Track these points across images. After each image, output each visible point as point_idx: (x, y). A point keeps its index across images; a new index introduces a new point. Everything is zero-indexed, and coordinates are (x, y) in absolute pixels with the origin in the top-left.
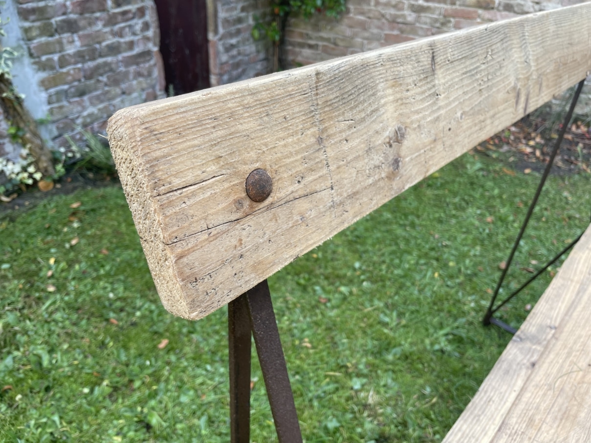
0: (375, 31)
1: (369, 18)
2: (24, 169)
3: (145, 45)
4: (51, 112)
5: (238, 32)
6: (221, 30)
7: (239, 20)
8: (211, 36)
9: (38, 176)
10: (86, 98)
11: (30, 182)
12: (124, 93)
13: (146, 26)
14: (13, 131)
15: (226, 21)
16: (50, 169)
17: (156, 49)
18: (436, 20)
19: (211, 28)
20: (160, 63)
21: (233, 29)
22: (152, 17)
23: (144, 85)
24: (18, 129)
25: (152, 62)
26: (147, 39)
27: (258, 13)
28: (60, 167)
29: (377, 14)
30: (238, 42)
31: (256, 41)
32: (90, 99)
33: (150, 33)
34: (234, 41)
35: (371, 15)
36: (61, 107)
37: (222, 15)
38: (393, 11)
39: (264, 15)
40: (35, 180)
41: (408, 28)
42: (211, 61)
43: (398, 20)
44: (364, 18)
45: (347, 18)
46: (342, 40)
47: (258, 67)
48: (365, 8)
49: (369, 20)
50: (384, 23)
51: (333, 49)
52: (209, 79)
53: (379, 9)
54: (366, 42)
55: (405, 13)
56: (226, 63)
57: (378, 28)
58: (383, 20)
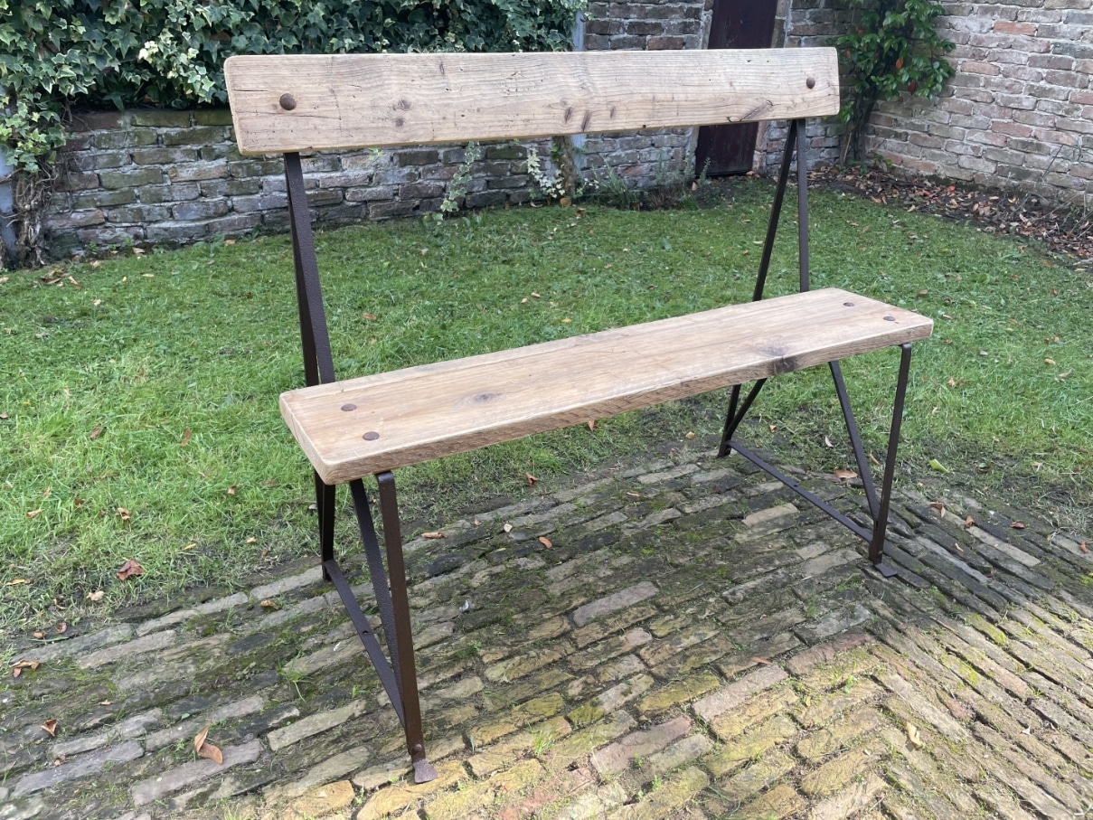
0: (981, 118)
1: (976, 101)
2: (554, 185)
4: (587, 145)
9: (562, 192)
10: (617, 140)
11: (555, 196)
12: (653, 145)
14: (555, 150)
16: (573, 189)
18: (1060, 107)
23: (675, 142)
24: (560, 149)
28: (580, 191)
29: (986, 96)
32: (622, 142)
35: (978, 99)
36: (596, 143)
38: (1006, 94)
40: (559, 194)
41: (1023, 115)
42: (758, 135)
43: (1012, 105)
44: (968, 101)
45: (949, 102)
46: (938, 128)
47: (822, 154)
48: (972, 89)
49: (975, 104)
50: (993, 108)
51: (925, 139)
52: (751, 154)
53: (989, 90)
54: (967, 131)
55: (1022, 95)
56: (777, 140)
57: (985, 114)
58: (993, 105)
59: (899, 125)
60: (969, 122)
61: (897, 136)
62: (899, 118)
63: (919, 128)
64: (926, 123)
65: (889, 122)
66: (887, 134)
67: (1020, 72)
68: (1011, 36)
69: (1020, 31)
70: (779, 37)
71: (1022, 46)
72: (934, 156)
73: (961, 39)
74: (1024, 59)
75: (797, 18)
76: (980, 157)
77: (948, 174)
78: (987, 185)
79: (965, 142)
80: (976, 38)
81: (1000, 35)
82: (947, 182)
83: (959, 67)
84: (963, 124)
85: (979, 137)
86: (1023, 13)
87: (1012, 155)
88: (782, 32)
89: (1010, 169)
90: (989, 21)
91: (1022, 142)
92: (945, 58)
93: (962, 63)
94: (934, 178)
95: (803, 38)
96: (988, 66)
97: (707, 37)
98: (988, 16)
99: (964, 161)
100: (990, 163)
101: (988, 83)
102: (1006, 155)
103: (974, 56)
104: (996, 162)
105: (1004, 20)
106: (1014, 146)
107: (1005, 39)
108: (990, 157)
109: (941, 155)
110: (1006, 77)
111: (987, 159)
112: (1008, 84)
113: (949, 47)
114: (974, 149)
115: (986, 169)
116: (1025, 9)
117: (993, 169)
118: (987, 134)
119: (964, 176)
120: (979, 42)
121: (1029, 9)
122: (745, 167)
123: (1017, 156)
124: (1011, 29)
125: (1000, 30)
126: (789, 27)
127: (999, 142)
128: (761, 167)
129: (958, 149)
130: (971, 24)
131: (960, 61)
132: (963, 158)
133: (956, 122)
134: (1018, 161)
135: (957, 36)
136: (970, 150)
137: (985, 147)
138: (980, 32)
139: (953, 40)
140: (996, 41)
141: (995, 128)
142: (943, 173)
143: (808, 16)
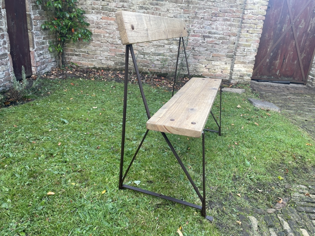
0: (105, 48)
1: (102, 42)
3: (5, 50)
5: (43, 48)
6: (36, 47)
7: (43, 43)
8: (31, 49)
13: (5, 43)
15: (37, 43)
17: (9, 53)
19: (31, 45)
20: (11, 59)
21: (41, 47)
22: (7, 39)
23: (5, 69)
25: (7, 59)
26: (6, 48)
27: (51, 40)
29: (105, 40)
30: (43, 53)
31: (50, 52)
33: (6, 46)
34: (41, 52)
37: (36, 40)
38: (111, 40)
39: (53, 42)
41: (119, 46)
42: (32, 60)
43: (114, 43)
44: (99, 43)
45: (92, 43)
46: (91, 52)
47: (52, 64)
48: (100, 39)
49: (102, 43)
50: (108, 44)
51: (88, 56)
52: (31, 68)
53: (105, 38)
54: (102, 52)
55: (116, 40)
56: (38, 61)
57: (106, 46)
58: (108, 43)
59: (76, 52)
60: (102, 49)
61: (76, 55)
62: (75, 49)
63: (85, 52)
64: (86, 50)
65: (71, 50)
66: (73, 55)
67: (114, 33)
68: (108, 21)
69: (111, 19)
70: (30, 21)
71: (113, 24)
72: (92, 61)
73: (91, 22)
74: (115, 28)
75: (34, 13)
76: (108, 60)
77: (99, 66)
78: (113, 68)
79: (102, 56)
80: (96, 22)
81: (104, 21)
82: (99, 69)
83: (93, 31)
84: (100, 50)
85: (106, 53)
86: (111, 14)
87: (118, 58)
88: (31, 18)
89: (119, 63)
90: (100, 16)
91: (121, 54)
92: (87, 28)
93: (94, 30)
94: (94, 68)
95: (38, 21)
96: (103, 31)
97: (6, 21)
98: (99, 14)
99: (103, 62)
100: (112, 62)
101: (104, 37)
102: (117, 59)
103: (97, 28)
104: (114, 61)
105: (104, 16)
106: (118, 56)
107: (107, 22)
108: (112, 59)
109: (95, 60)
110: (110, 34)
111: (111, 60)
112: (111, 36)
113: (88, 25)
114: (106, 57)
115: (111, 63)
116: (111, 12)
117: (114, 63)
118: (109, 53)
119: (105, 66)
120: (98, 23)
121: (112, 13)
122: (30, 74)
123: (120, 58)
124: (108, 19)
125: (104, 19)
126: (33, 17)
127: (113, 55)
128: (36, 73)
129: (100, 58)
130: (93, 17)
131: (93, 29)
132: (103, 61)
133: (97, 49)
134: (121, 60)
135: (89, 21)
136: (104, 58)
137: (109, 57)
138: (97, 20)
139: (88, 22)
140: (104, 23)
141: (110, 50)
142: (97, 66)
143: (37, 13)
